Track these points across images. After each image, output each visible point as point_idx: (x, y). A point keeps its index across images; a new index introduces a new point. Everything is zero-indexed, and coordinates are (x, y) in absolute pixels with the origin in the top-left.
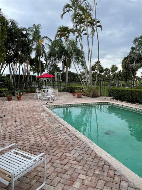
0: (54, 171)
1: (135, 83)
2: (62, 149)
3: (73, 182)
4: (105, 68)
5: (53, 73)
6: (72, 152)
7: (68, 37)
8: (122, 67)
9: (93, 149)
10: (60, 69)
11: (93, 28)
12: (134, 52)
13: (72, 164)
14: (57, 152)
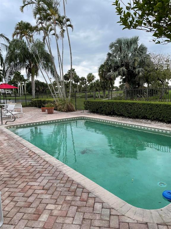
0: (15, 206)
1: (114, 93)
2: (26, 178)
3: (39, 215)
4: (80, 77)
5: (14, 83)
6: (39, 180)
7: (32, 36)
8: (99, 76)
9: (64, 172)
10: (23, 78)
11: (62, 28)
12: (110, 59)
13: (38, 194)
14: (18, 183)
